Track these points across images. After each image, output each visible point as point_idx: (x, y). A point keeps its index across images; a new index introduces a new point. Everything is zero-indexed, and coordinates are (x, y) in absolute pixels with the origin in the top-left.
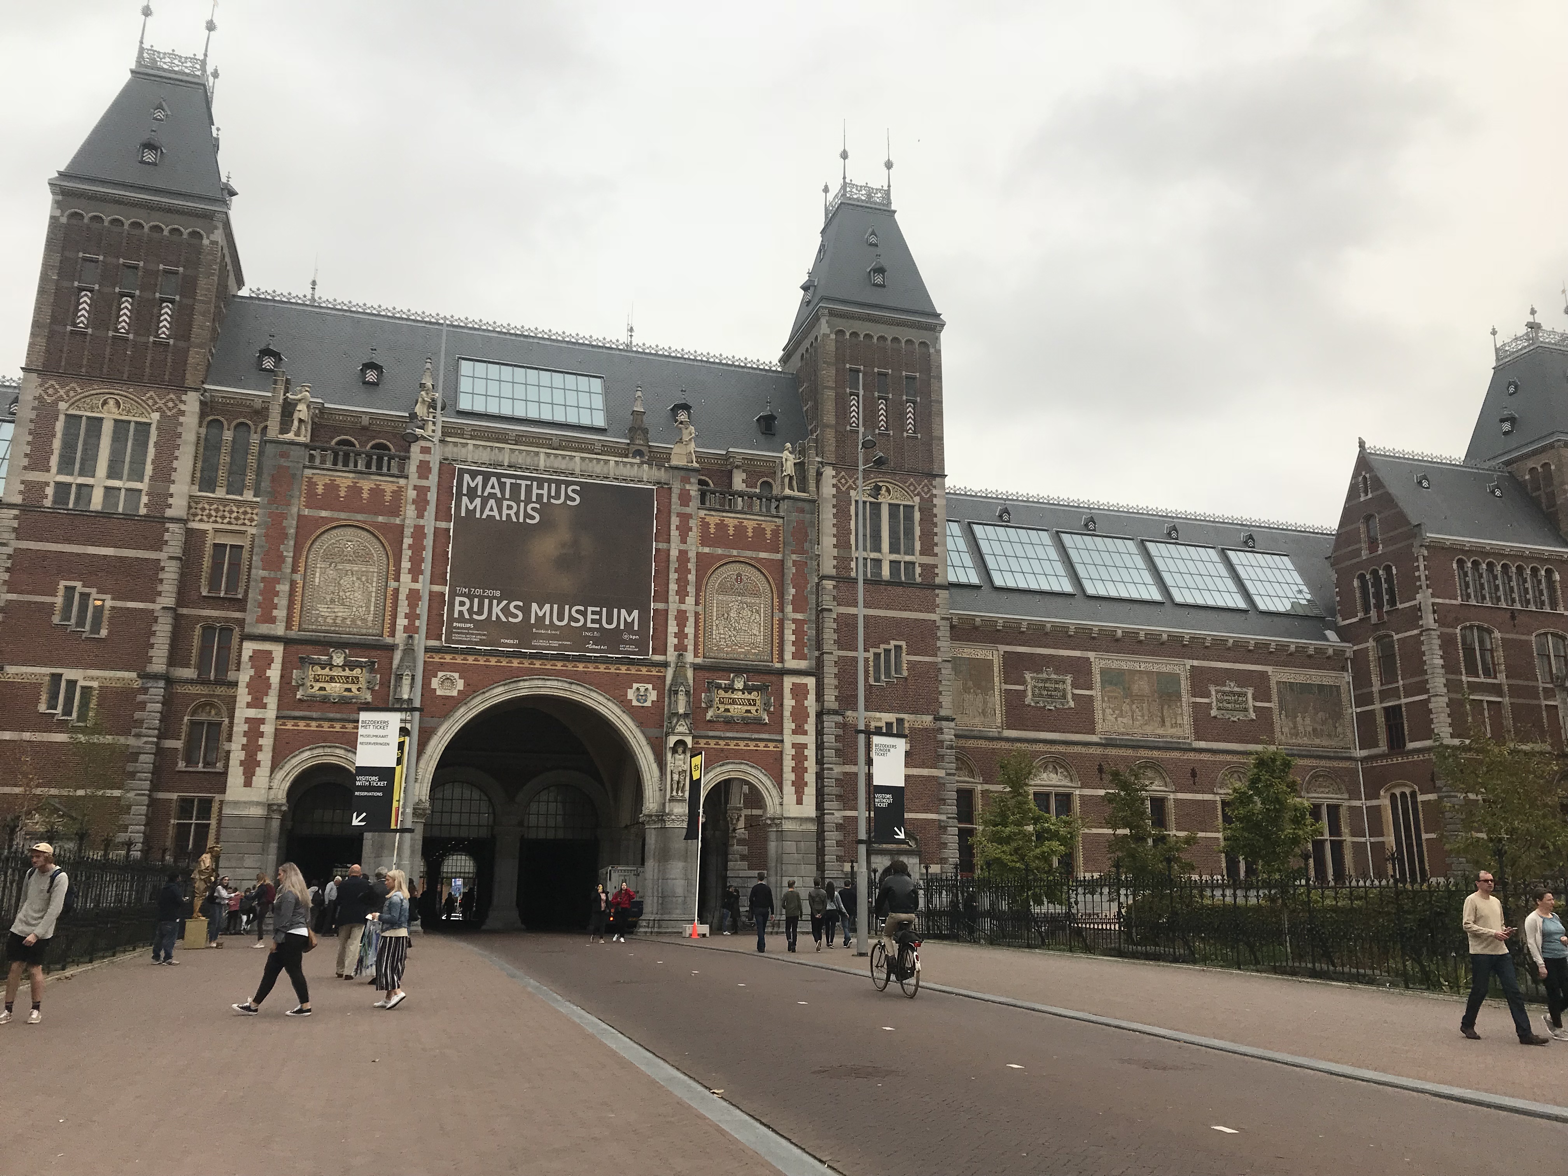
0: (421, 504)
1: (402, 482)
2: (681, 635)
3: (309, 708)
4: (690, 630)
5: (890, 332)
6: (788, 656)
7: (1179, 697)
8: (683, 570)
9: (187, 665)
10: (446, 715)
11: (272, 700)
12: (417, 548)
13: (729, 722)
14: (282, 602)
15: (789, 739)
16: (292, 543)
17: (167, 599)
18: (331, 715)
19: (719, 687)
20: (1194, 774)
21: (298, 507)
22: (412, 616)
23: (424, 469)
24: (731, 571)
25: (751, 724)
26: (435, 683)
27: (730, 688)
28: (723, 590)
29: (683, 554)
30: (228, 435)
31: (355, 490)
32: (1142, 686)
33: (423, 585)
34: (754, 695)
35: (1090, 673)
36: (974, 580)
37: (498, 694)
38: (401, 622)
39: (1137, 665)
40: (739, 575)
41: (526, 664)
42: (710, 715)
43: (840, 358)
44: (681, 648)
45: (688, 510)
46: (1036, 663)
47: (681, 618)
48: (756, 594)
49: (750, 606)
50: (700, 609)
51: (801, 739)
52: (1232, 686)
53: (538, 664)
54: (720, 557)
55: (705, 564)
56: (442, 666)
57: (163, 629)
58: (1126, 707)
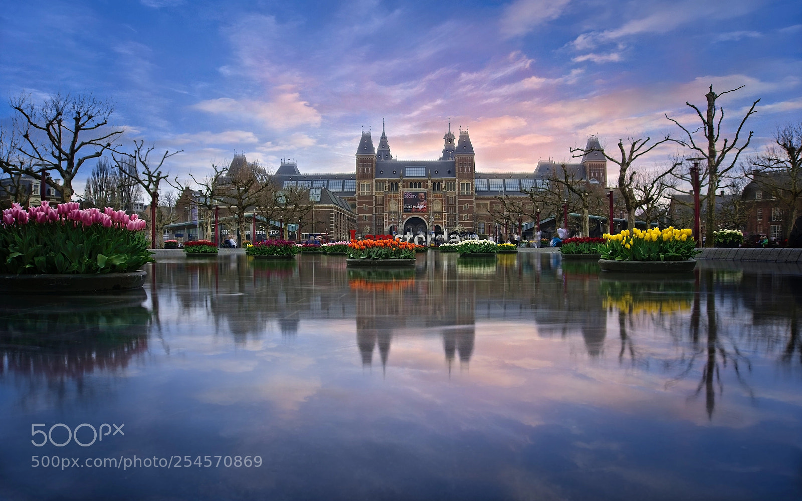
0: (400, 196)
3: (391, 220)
5: (466, 157)
9: (377, 213)
10: (405, 220)
11: (387, 219)
12: (400, 202)
13: (436, 219)
17: (374, 205)
19: (435, 215)
21: (388, 198)
22: (400, 209)
23: (400, 192)
28: (435, 203)
30: (378, 184)
33: (401, 206)
34: (439, 216)
36: (487, 190)
37: (410, 217)
40: (437, 201)
42: (434, 218)
43: (458, 162)
44: (430, 211)
46: (495, 203)
49: (439, 205)
50: (432, 205)
52: (529, 204)
57: (374, 209)
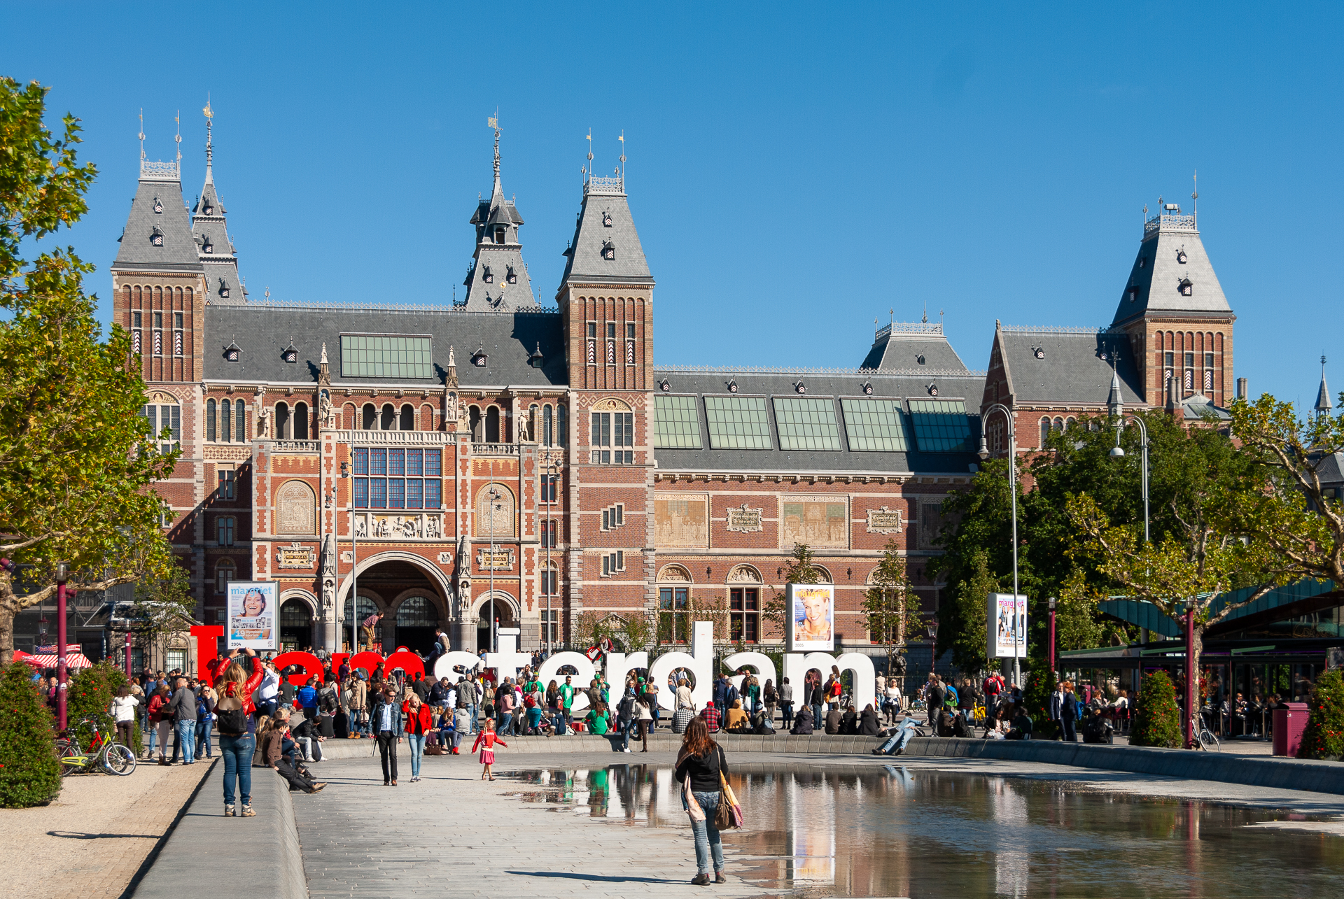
0: (328, 466)
1: (319, 455)
2: (464, 526)
3: (285, 572)
4: (469, 522)
6: (523, 533)
7: (843, 519)
8: (464, 490)
9: (213, 539)
10: (349, 572)
11: (268, 568)
12: (329, 489)
13: (490, 569)
15: (524, 578)
16: (269, 491)
17: (198, 504)
18: (295, 575)
19: (485, 552)
20: (849, 572)
21: (270, 474)
22: (329, 524)
23: (329, 447)
24: (490, 488)
25: (503, 570)
26: (342, 557)
27: (491, 552)
28: (487, 499)
29: (464, 481)
30: (219, 407)
31: (296, 461)
32: (815, 513)
34: (505, 555)
35: (776, 506)
36: (698, 444)
37: (373, 561)
38: (324, 528)
39: (812, 499)
40: (495, 490)
41: (386, 544)
42: (482, 567)
45: (466, 457)
46: (736, 502)
47: (464, 516)
48: (505, 500)
49: (502, 507)
50: (474, 511)
51: (530, 577)
52: (885, 510)
53: (391, 545)
54: (485, 482)
55: (477, 486)
56: (345, 549)
58: (802, 528)
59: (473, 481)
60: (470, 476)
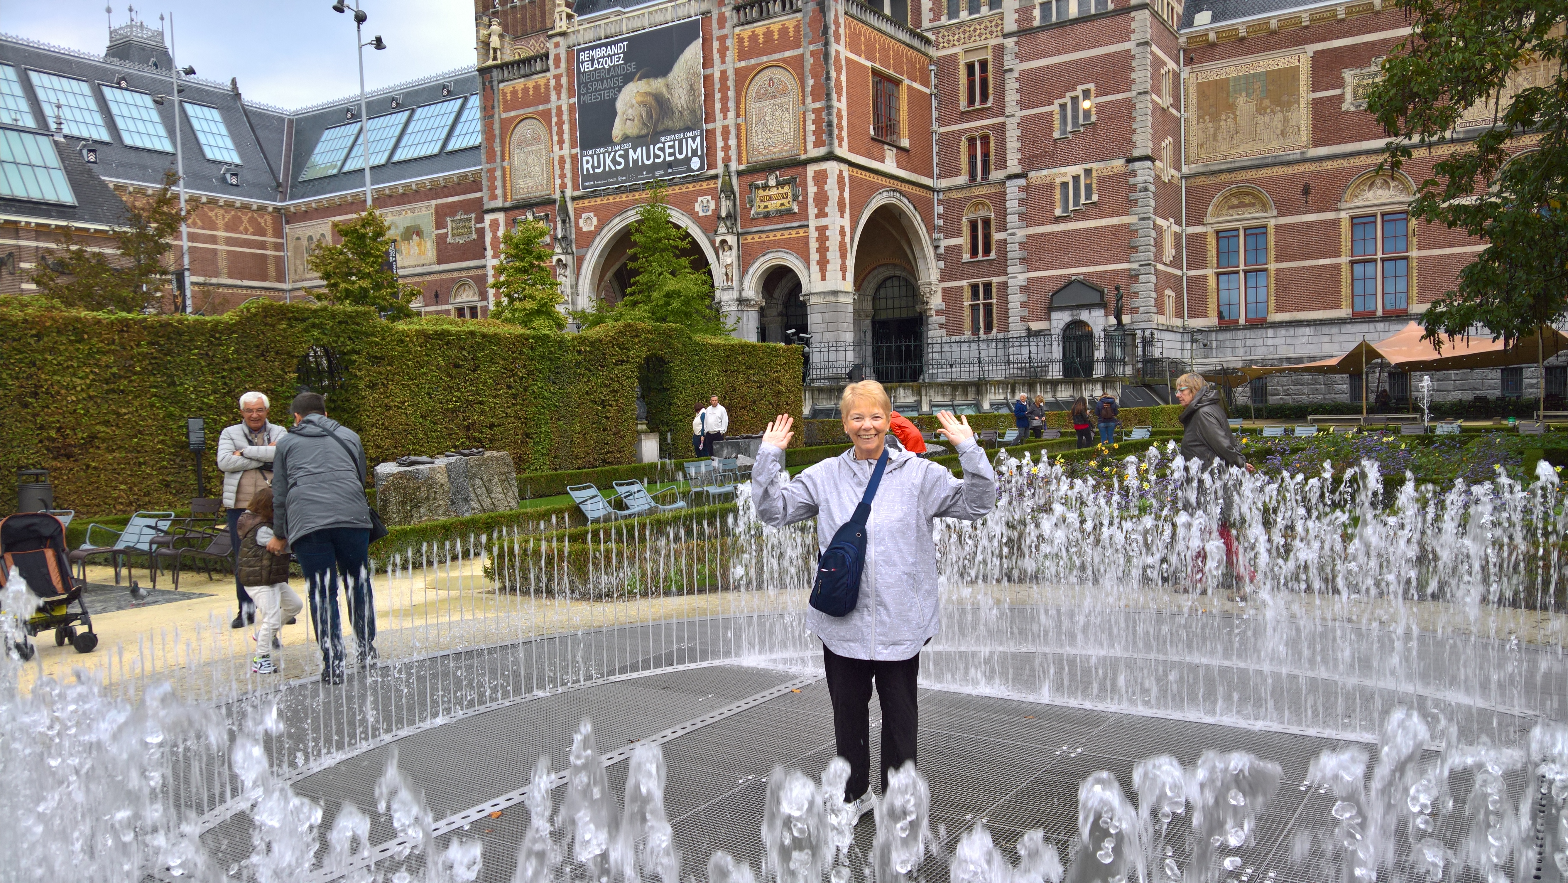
0: (558, 88)
1: (548, 74)
2: (726, 148)
4: (732, 142)
6: (810, 146)
8: (724, 89)
10: (588, 245)
13: (767, 216)
14: (499, 183)
15: (813, 223)
16: (498, 140)
19: (757, 187)
21: (499, 113)
23: (557, 60)
24: (764, 76)
25: (785, 214)
26: (581, 223)
27: (766, 187)
28: (759, 98)
31: (525, 90)
34: (786, 189)
37: (617, 225)
38: (557, 181)
40: (771, 80)
42: (752, 213)
44: (727, 160)
45: (725, 31)
47: (726, 133)
48: (784, 93)
49: (781, 106)
51: (823, 222)
54: (754, 67)
55: (743, 77)
56: (584, 210)
59: (737, 71)
60: (732, 63)
